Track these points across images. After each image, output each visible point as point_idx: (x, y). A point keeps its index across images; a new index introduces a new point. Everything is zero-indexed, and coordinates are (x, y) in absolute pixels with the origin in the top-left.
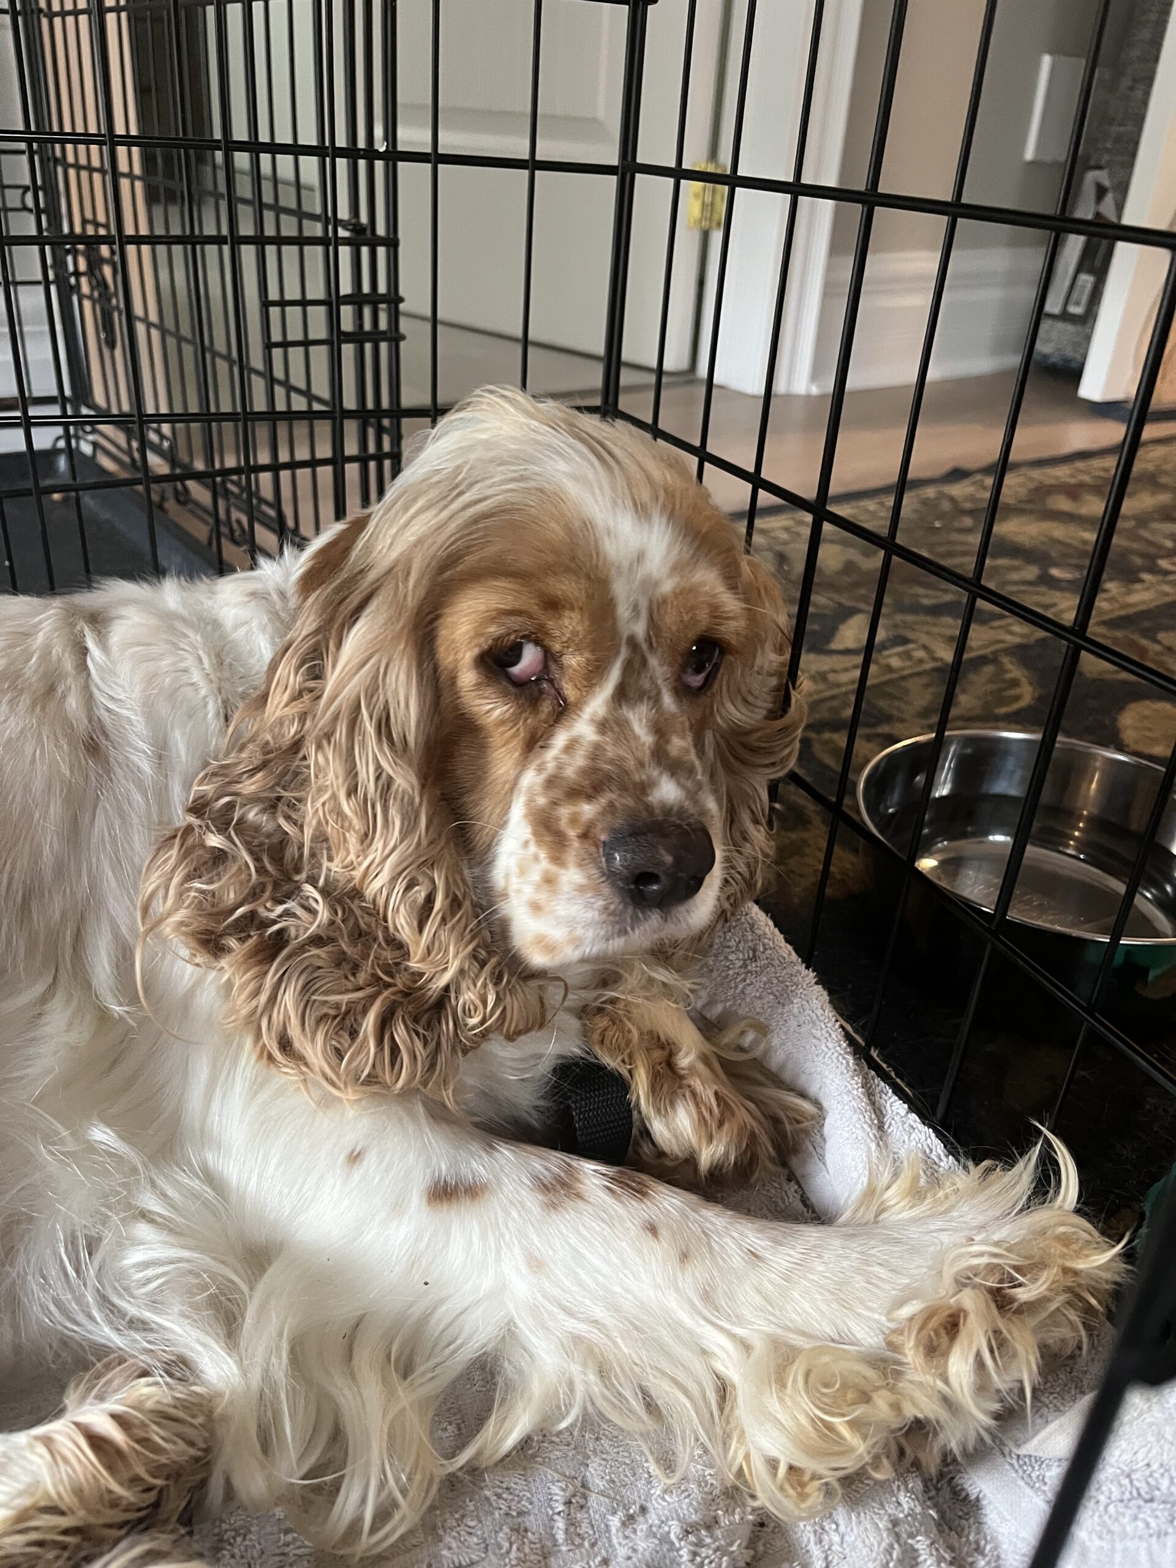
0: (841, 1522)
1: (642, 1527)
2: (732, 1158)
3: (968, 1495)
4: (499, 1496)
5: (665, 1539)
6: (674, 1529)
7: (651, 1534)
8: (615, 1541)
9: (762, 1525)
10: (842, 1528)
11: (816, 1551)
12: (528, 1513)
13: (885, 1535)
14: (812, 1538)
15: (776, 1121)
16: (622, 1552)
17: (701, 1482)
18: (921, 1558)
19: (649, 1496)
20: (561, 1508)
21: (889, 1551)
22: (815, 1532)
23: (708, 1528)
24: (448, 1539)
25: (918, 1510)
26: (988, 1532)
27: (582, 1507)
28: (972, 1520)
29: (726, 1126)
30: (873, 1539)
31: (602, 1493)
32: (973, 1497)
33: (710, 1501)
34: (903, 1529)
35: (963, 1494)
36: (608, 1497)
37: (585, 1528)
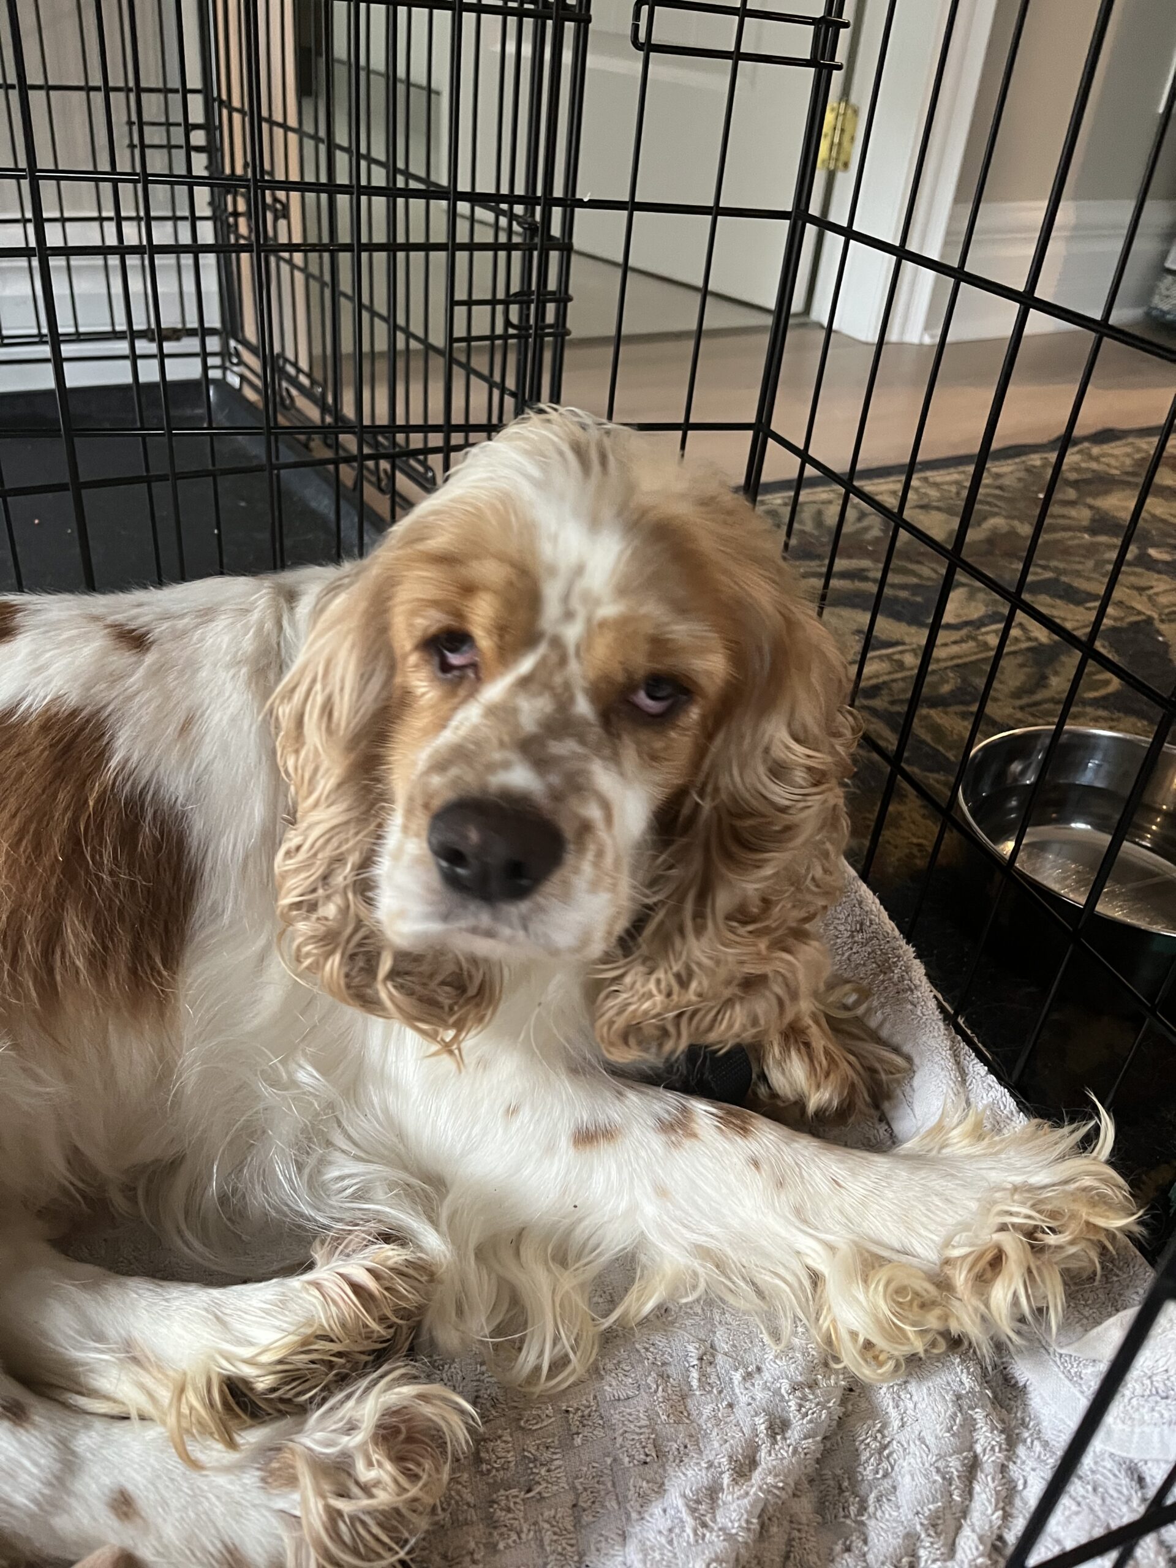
0: (914, 1393)
1: (758, 1381)
2: (835, 1103)
3: (1017, 1382)
4: (647, 1350)
5: (777, 1392)
6: (785, 1386)
7: (766, 1388)
8: (737, 1391)
9: (851, 1390)
10: (915, 1398)
11: (893, 1413)
12: (669, 1364)
13: (950, 1405)
14: (891, 1404)
15: (872, 1071)
16: (743, 1399)
17: (805, 1353)
18: (978, 1426)
19: (763, 1360)
20: (696, 1362)
21: (953, 1417)
22: (893, 1399)
23: (810, 1387)
24: (608, 1378)
25: (977, 1389)
26: (1032, 1412)
27: (711, 1363)
28: (1019, 1402)
29: (832, 1076)
30: (941, 1408)
31: (726, 1354)
32: (1021, 1384)
33: (813, 1369)
34: (965, 1403)
35: (1013, 1382)
36: (731, 1357)
37: (713, 1379)
